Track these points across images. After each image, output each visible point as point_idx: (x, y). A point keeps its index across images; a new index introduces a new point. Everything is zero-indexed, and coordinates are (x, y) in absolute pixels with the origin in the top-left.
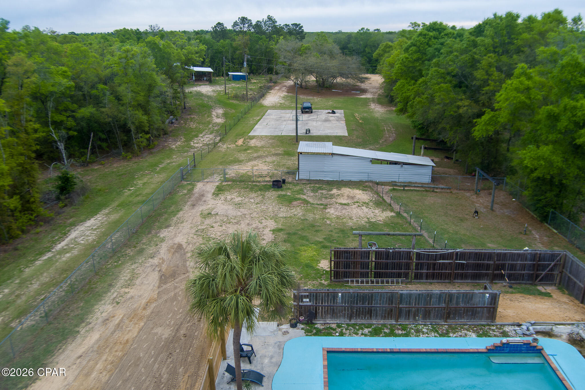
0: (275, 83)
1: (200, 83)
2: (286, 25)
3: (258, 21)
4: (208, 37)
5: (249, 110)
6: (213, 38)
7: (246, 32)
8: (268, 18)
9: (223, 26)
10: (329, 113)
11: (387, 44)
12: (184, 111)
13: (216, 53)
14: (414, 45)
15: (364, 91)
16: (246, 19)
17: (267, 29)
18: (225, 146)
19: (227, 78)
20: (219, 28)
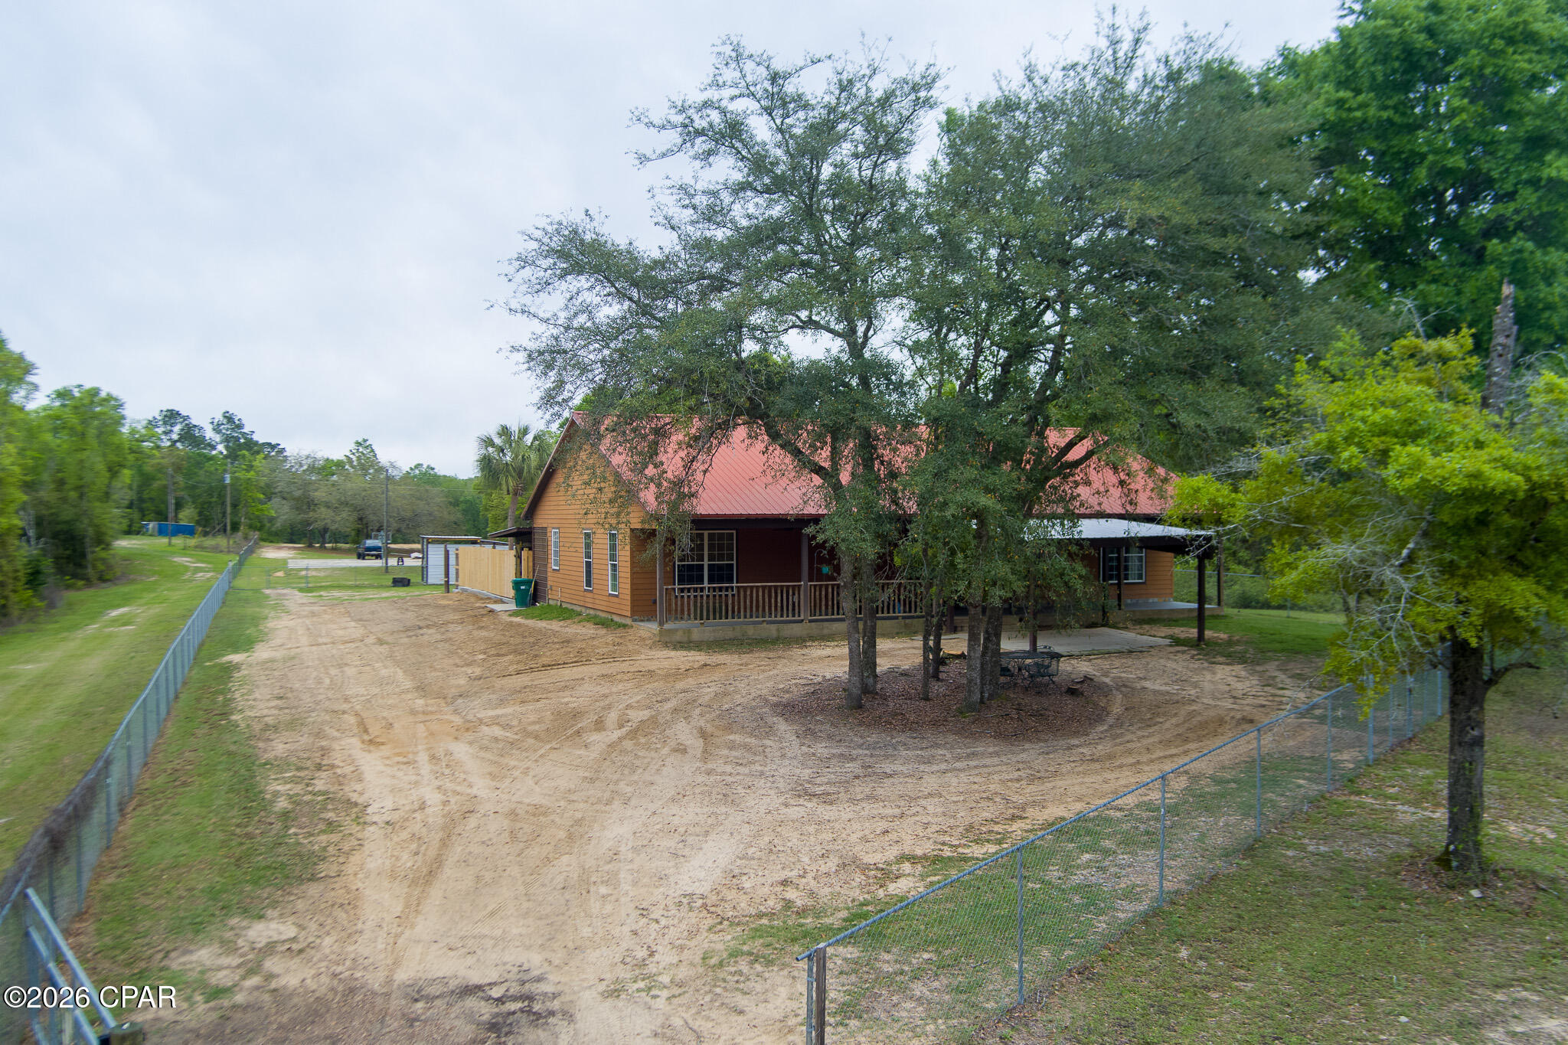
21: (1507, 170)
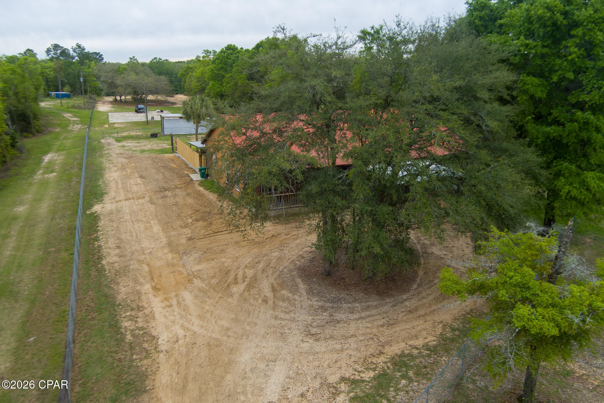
8: (77, 46)
10: (158, 112)
14: (218, 59)
15: (174, 103)
16: (58, 45)
17: (77, 56)
20: (28, 53)
21: (590, 81)
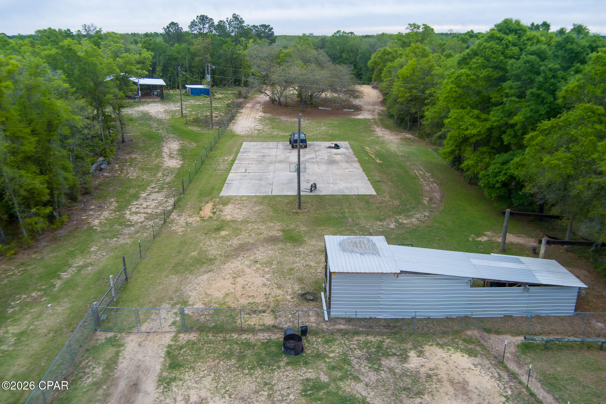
0: (246, 98)
1: (148, 100)
2: (254, 26)
3: (221, 21)
4: (159, 40)
5: (216, 142)
6: (165, 41)
7: (206, 33)
8: (234, 17)
9: (178, 26)
10: (331, 147)
11: (385, 50)
12: (121, 146)
13: (170, 59)
15: (358, 109)
16: (207, 18)
17: (233, 31)
18: (182, 221)
19: (183, 91)
20: (172, 28)
